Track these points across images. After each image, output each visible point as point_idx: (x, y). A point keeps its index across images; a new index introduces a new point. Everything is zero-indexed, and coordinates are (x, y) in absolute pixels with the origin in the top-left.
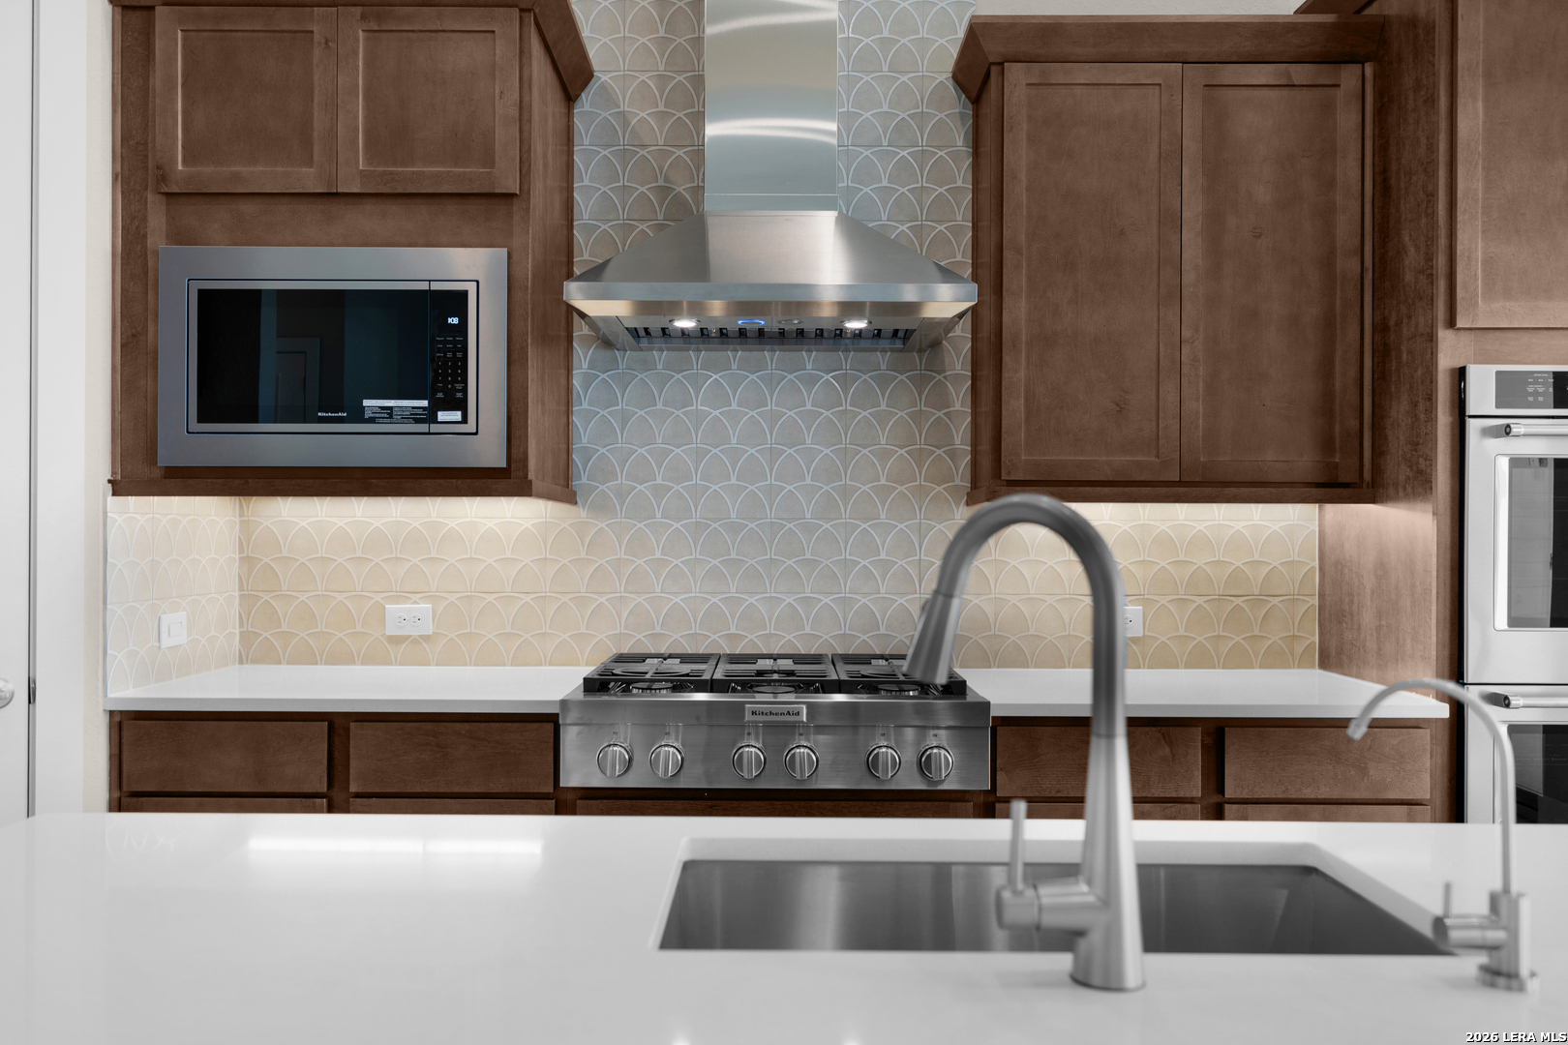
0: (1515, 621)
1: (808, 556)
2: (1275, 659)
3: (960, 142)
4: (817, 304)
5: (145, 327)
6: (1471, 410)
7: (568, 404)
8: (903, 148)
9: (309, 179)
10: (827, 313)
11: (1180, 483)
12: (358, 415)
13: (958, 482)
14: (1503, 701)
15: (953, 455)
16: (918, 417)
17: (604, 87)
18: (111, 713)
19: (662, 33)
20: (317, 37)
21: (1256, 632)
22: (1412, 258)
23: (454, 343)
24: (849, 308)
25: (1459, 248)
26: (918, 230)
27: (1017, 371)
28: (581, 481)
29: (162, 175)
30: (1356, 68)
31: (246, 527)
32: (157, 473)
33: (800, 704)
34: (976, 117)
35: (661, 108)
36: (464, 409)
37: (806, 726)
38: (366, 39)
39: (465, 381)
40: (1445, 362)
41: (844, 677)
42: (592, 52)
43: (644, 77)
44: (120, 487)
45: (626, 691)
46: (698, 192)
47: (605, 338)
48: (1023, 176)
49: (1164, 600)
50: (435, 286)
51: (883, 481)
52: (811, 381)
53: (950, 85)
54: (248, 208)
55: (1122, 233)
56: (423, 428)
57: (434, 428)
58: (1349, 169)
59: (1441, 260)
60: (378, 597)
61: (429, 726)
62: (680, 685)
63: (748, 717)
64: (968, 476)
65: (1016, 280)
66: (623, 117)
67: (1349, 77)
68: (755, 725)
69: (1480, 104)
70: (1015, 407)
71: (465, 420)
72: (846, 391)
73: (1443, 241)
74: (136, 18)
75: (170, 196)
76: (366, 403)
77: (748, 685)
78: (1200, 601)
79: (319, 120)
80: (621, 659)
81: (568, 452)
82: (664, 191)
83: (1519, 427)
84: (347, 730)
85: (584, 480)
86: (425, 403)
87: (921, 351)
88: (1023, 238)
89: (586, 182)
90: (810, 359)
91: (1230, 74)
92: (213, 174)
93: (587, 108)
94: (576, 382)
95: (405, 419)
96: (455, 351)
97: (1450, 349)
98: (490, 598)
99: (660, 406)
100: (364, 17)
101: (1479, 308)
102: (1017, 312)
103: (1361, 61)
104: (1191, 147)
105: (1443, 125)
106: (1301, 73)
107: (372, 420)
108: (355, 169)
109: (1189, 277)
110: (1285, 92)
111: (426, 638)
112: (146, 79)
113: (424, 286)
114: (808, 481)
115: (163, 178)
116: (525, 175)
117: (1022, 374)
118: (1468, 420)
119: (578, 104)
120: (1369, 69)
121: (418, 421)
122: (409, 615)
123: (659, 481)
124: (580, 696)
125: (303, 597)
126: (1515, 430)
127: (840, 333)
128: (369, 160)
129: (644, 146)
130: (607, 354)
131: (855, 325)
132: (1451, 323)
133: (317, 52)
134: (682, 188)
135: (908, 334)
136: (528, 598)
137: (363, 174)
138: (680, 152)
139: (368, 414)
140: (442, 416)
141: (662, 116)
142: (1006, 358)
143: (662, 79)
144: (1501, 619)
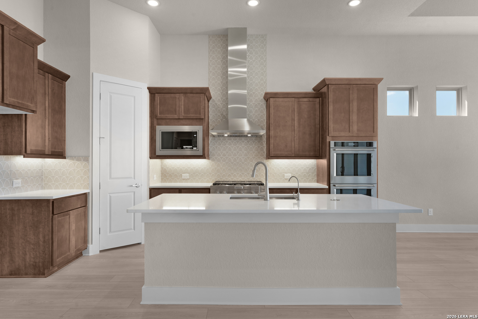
0: (337, 175)
1: (243, 167)
2: (310, 181)
3: (265, 107)
4: (244, 133)
5: (154, 137)
6: (331, 147)
7: (208, 145)
8: (256, 108)
9: (176, 117)
10: (246, 134)
11: (295, 157)
12: (182, 148)
13: (264, 156)
14: (335, 186)
15: (264, 152)
16: (259, 147)
17: (213, 99)
18: (149, 188)
19: (221, 92)
20: (177, 98)
21: (308, 178)
22: (325, 126)
23: (196, 138)
24: (249, 133)
25: (329, 125)
26: (259, 120)
27: (272, 141)
28: (210, 156)
29: (156, 116)
30: (318, 99)
31: (162, 163)
32: (155, 156)
33: (242, 187)
34: (267, 103)
35: (222, 102)
36: (197, 147)
37: (243, 189)
38: (184, 98)
39: (197, 144)
40: (328, 140)
41: (248, 183)
42: (212, 94)
43: (219, 98)
44: (151, 158)
45: (219, 185)
46: (227, 114)
47: (214, 136)
48: (273, 114)
49: (294, 173)
50: (193, 131)
51: (254, 156)
52: (243, 142)
53: (263, 99)
54: (168, 120)
55: (286, 122)
56: (191, 150)
57: (193, 150)
58: (318, 113)
59: (327, 127)
60: (181, 173)
61: (192, 190)
62: (226, 184)
63: (235, 188)
64: (266, 155)
65: (272, 128)
66: (216, 104)
67: (318, 100)
68: (236, 189)
69: (332, 106)
70: (272, 146)
71: (197, 149)
72: (248, 143)
73: (327, 124)
74: (153, 95)
75: (157, 119)
76: (184, 147)
77: (235, 184)
78: (299, 173)
79: (177, 109)
80: (216, 181)
81: (208, 152)
82: (222, 114)
83: (337, 149)
84: (181, 190)
85: (211, 156)
86: (192, 147)
87: (259, 137)
88: (273, 123)
89: (211, 113)
90: (243, 139)
91: (301, 100)
92: (163, 116)
93: (211, 102)
94: (209, 142)
95: (189, 149)
96: (196, 139)
97: (328, 139)
98: (197, 173)
99: (221, 145)
100: (183, 95)
101: (332, 133)
102: (272, 133)
103: (319, 98)
104: (296, 110)
105: (327, 109)
106: (311, 99)
107: (185, 149)
108: (182, 115)
109: (296, 128)
110: (309, 102)
111: (188, 179)
112: (154, 103)
113: (191, 131)
114: (243, 156)
115: (157, 117)
116: (205, 116)
117: (273, 141)
118: (331, 148)
119: (209, 102)
120: (321, 99)
121: (191, 149)
122: (186, 176)
123: (221, 156)
124: (212, 185)
125: (170, 173)
126: (336, 150)
127: (247, 136)
128: (184, 114)
129: (219, 108)
130: (214, 138)
131: (249, 135)
132: (328, 135)
133: (177, 100)
134: (224, 114)
135: (257, 136)
136: (202, 173)
137: (183, 116)
138: (224, 109)
139: (184, 148)
140: (194, 148)
141: (222, 104)
142: (270, 139)
143: (222, 98)
144: (335, 175)
